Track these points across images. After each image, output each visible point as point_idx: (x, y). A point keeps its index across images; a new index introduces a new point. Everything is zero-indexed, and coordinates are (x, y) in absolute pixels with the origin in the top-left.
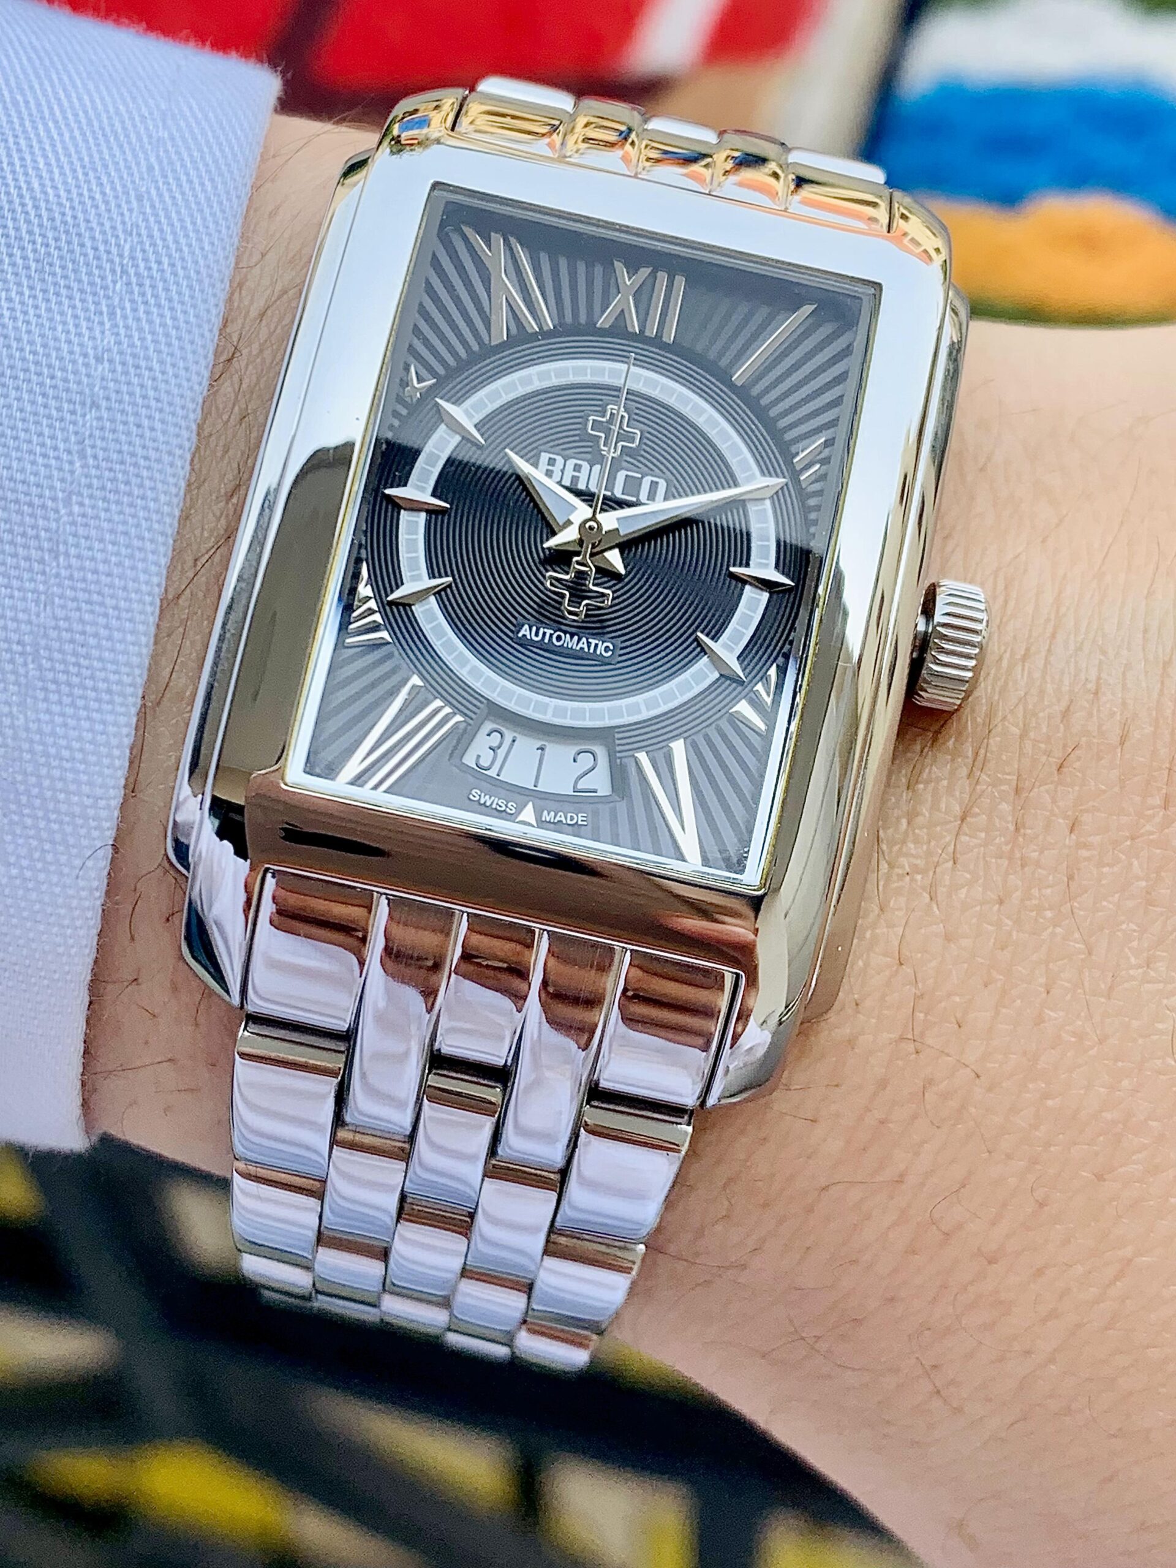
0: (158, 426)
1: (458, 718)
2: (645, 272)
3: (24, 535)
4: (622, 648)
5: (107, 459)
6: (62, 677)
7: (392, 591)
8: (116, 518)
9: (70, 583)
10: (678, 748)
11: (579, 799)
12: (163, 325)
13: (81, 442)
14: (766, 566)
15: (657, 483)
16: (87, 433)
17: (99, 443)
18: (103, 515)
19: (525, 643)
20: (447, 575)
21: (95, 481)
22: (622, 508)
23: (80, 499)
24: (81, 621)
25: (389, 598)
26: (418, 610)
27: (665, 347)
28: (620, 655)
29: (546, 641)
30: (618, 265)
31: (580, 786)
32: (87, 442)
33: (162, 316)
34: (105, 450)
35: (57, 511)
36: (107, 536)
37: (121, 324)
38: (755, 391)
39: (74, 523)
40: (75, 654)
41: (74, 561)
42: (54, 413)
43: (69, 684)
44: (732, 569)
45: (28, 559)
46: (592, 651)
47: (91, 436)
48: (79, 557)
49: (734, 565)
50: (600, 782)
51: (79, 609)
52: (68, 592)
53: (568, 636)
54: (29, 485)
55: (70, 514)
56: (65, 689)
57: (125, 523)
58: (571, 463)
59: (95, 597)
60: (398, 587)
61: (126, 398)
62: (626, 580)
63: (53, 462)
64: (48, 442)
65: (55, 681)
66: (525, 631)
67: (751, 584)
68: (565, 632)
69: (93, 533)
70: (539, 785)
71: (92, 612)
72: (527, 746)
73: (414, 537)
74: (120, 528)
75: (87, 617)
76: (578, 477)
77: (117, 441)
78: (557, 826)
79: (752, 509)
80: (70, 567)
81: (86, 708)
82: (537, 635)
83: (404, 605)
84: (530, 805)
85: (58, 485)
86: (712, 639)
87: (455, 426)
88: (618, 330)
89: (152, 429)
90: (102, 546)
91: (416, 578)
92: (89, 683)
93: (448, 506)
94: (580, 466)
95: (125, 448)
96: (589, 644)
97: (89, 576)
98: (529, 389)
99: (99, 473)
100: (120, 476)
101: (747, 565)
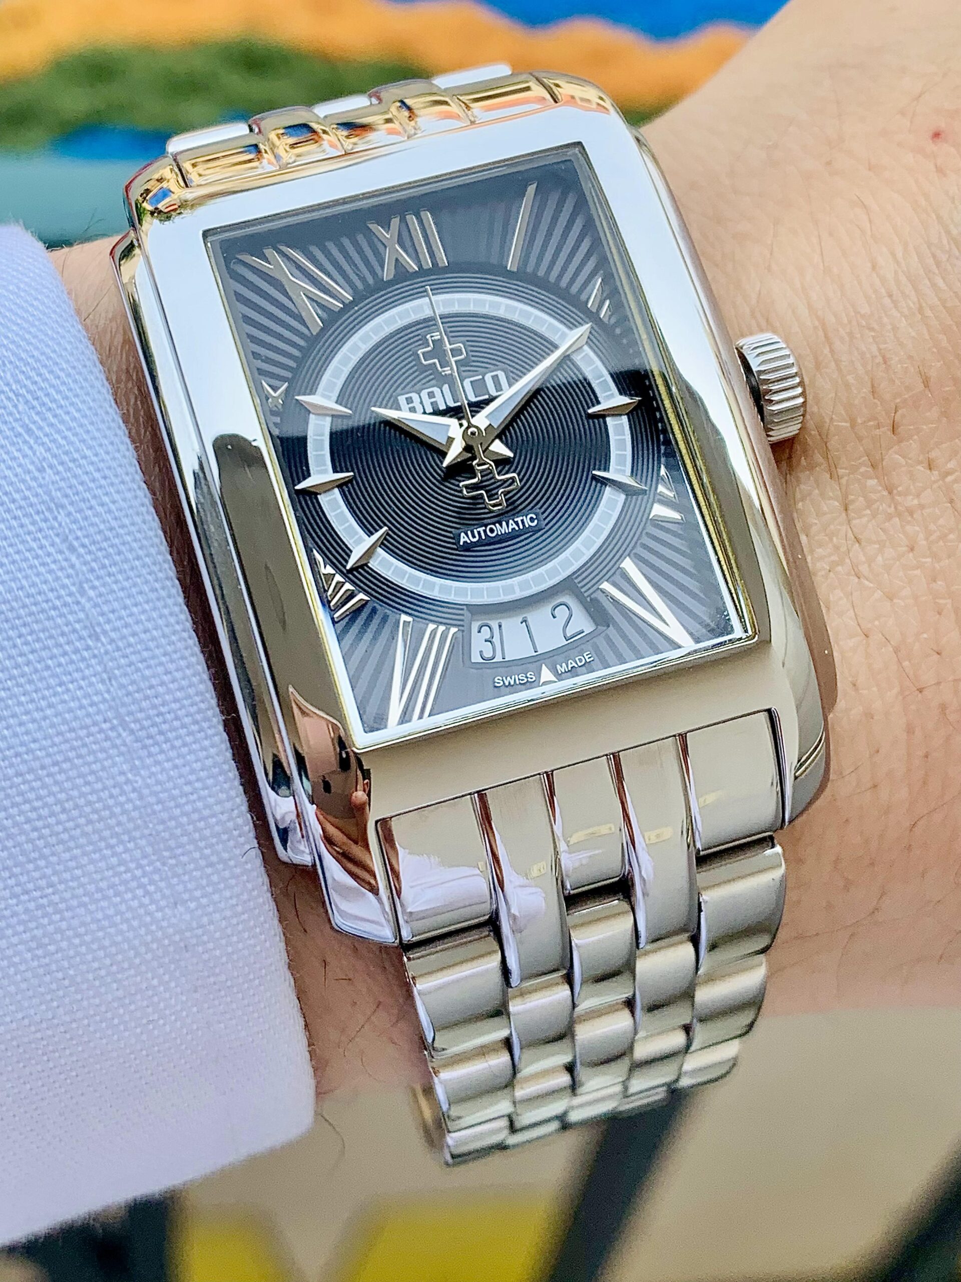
0: (116, 497)
1: (453, 630)
2: (395, 222)
3: (63, 634)
4: (543, 513)
5: (94, 543)
6: (153, 731)
7: (347, 562)
8: (126, 584)
9: (120, 653)
10: (628, 565)
11: (574, 644)
12: (74, 419)
13: (65, 540)
14: (612, 396)
15: (497, 376)
16: (67, 531)
17: (79, 533)
18: (115, 587)
19: (468, 547)
20: (381, 528)
21: (94, 565)
22: (483, 408)
23: (90, 584)
24: (144, 678)
25: (348, 567)
26: (373, 564)
27: (445, 270)
28: (545, 519)
29: (483, 537)
30: (374, 227)
31: (568, 635)
32: (70, 538)
33: (68, 413)
34: (87, 536)
35: (78, 603)
36: (128, 602)
37: (42, 435)
38: (529, 269)
39: (96, 605)
40: (154, 707)
41: (113, 635)
42: (31, 528)
43: (161, 733)
44: (590, 411)
45: (76, 651)
46: (521, 527)
47: (70, 531)
48: (115, 629)
49: (589, 408)
50: (582, 623)
51: (138, 670)
52: (122, 661)
53: (497, 525)
54: (45, 593)
55: (90, 599)
56: (160, 738)
57: (135, 585)
58: (424, 394)
59: (145, 654)
60: (349, 556)
61: (80, 488)
62: (516, 460)
63: (53, 566)
64: (40, 552)
65: (150, 737)
66: (463, 539)
67: (609, 415)
68: (494, 524)
69: (116, 605)
70: (538, 649)
71: (149, 667)
72: (512, 625)
73: (339, 511)
74: (134, 590)
75: (147, 673)
76: (436, 402)
77: (92, 525)
78: (573, 672)
79: (577, 358)
80: (112, 641)
81: (185, 745)
82: (474, 537)
83: (362, 566)
84: (544, 666)
85: (66, 581)
86: (605, 470)
87: (322, 411)
88: (402, 275)
89: (114, 502)
90: (128, 611)
91: (360, 541)
92: (176, 724)
93: (352, 474)
94: (432, 392)
95: (102, 527)
96: (517, 523)
97: (132, 640)
98: (360, 354)
99: (93, 556)
100: (111, 550)
101: (598, 403)
